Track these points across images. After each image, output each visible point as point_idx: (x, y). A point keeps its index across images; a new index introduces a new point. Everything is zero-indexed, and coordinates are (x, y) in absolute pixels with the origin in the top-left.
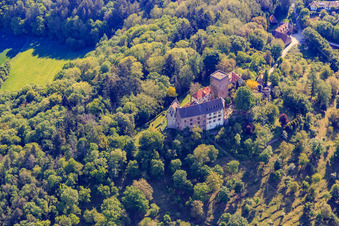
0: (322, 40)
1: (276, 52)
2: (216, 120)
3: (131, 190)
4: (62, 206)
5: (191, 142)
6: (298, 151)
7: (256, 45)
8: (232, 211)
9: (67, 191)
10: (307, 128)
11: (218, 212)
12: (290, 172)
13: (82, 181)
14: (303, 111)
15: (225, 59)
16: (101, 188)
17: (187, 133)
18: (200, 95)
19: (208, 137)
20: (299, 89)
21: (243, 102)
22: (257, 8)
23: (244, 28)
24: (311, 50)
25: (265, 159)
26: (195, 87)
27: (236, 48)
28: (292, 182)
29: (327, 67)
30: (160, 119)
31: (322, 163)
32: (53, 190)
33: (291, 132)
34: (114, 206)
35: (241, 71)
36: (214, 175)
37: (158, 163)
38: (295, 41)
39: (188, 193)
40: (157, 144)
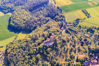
0: (68, 30)
2: (51, 44)
3: (37, 56)
4: (25, 59)
5: (47, 48)
6: (65, 49)
7: (58, 31)
8: (54, 59)
9: (26, 56)
10: (66, 45)
11: (52, 59)
12: (63, 52)
14: (66, 42)
15: (53, 34)
17: (46, 46)
18: (48, 40)
20: (65, 38)
21: (55, 41)
22: (58, 25)
23: (56, 28)
24: (67, 32)
25: (59, 50)
26: (48, 38)
27: (54, 32)
28: (64, 54)
29: (69, 35)
30: (42, 44)
31: (69, 51)
32: (24, 56)
34: (34, 59)
35: (55, 36)
36: (51, 53)
37: (41, 51)
38: (64, 30)
39: (46, 56)
40: (41, 48)
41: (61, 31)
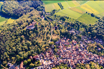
0: (47, 18)
1: (41, 19)
2: (33, 28)
3: (21, 37)
4: (12, 39)
5: (29, 31)
6: (43, 32)
7: (39, 18)
8: (34, 39)
9: (13, 37)
10: (44, 29)
11: (33, 39)
12: (42, 34)
13: (15, 35)
14: (44, 27)
15: (34, 20)
16: (18, 36)
17: (29, 30)
18: (31, 25)
19: (31, 30)
20: (43, 24)
21: (36, 26)
22: (39, 14)
23: (37, 16)
24: (45, 19)
25: (39, 33)
26: (30, 24)
27: (36, 19)
28: (42, 36)
29: (47, 21)
30: (26, 28)
31: (46, 33)
32: (11, 37)
33: (42, 29)
34: (19, 39)
35: (36, 22)
36: (32, 35)
37: (25, 33)
38: (44, 18)
39: (29, 37)
40: (25, 31)
41: (41, 18)
